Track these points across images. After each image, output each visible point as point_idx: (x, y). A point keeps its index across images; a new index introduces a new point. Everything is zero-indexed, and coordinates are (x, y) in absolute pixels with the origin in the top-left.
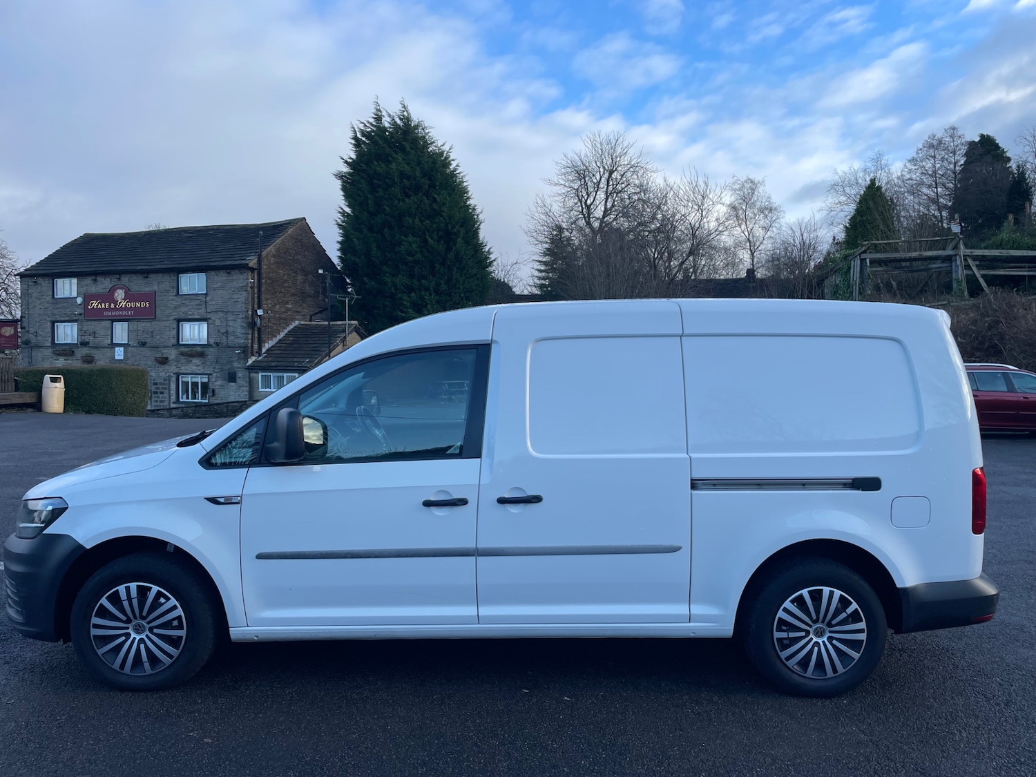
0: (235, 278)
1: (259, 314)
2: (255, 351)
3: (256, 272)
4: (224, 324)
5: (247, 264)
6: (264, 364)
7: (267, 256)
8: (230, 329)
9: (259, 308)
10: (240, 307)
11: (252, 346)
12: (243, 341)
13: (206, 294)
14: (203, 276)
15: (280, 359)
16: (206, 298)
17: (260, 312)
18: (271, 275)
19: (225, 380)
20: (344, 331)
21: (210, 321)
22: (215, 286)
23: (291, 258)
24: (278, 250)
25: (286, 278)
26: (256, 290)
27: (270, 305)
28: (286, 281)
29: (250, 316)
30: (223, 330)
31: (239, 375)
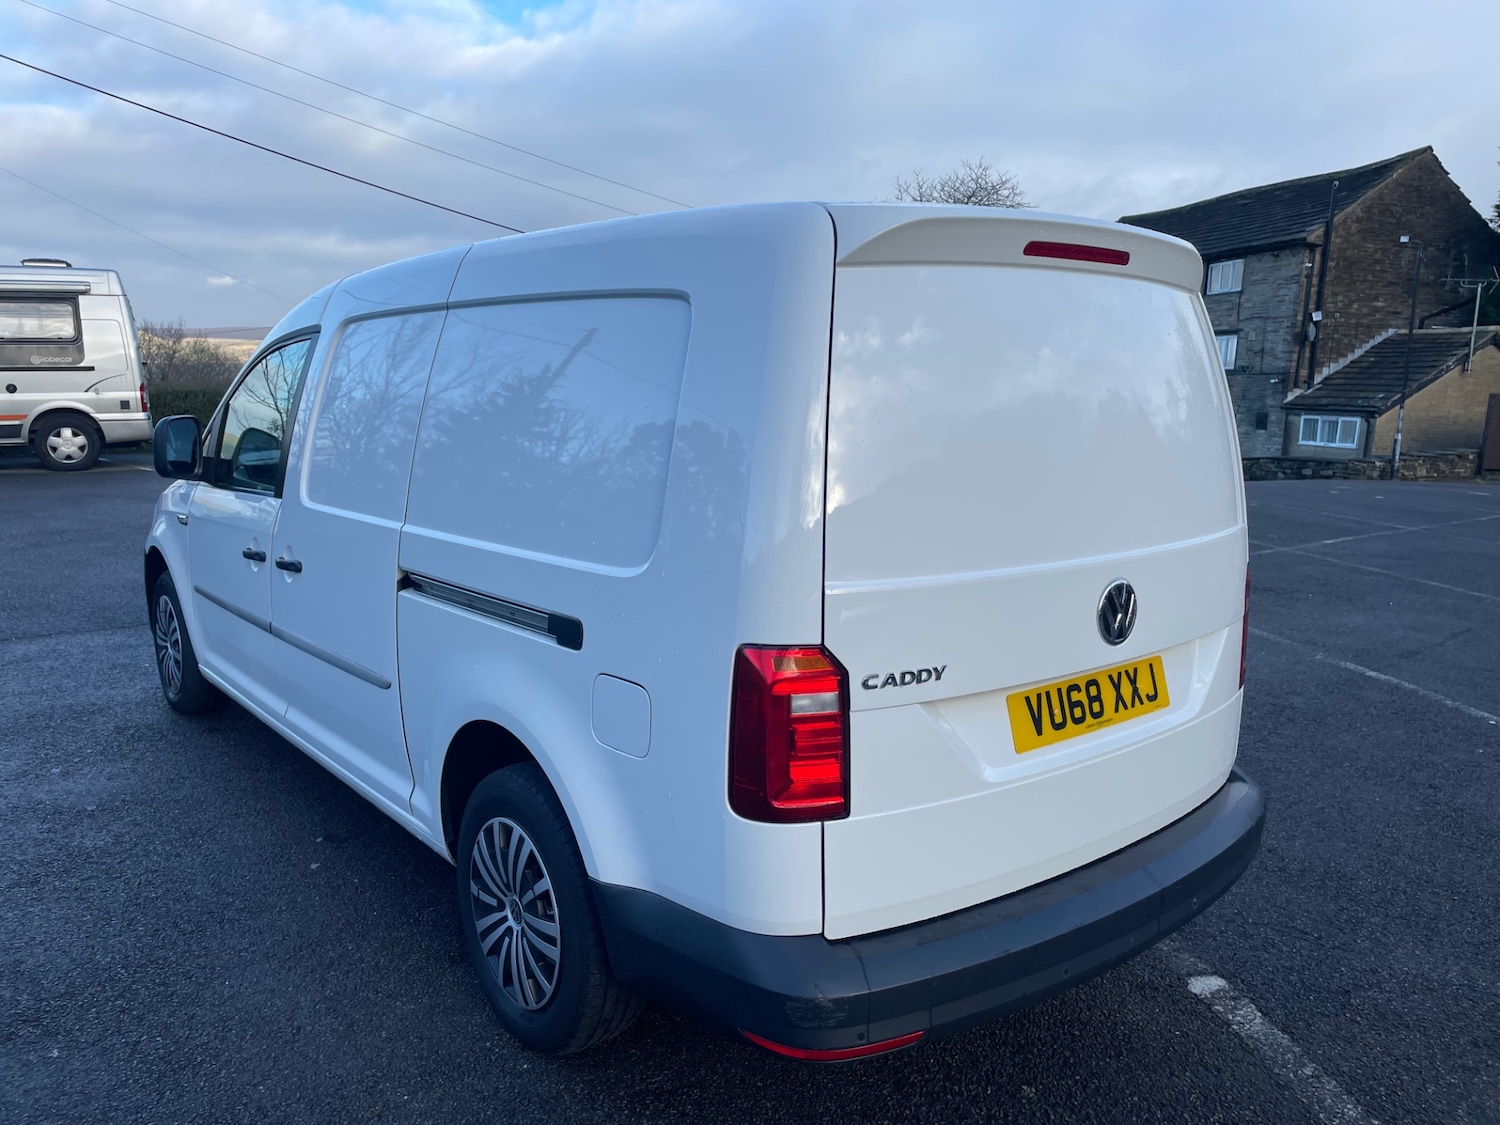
0: (1283, 263)
1: (1314, 319)
2: (1302, 380)
3: (1318, 251)
4: (1261, 338)
5: (1305, 239)
6: (1311, 401)
7: (1345, 221)
8: (1268, 346)
9: (1317, 310)
10: (1286, 309)
11: (1297, 372)
12: (1283, 364)
13: (1241, 292)
14: (1239, 263)
15: (1338, 394)
16: (1240, 298)
17: (1317, 316)
18: (1348, 253)
19: (1252, 425)
20: (1468, 344)
21: (1242, 334)
22: (1256, 278)
23: (1394, 221)
24: (1368, 210)
25: (1378, 256)
26: (1315, 281)
27: (1340, 305)
28: (1377, 261)
29: (1300, 324)
30: (1258, 348)
31: (1273, 417)
